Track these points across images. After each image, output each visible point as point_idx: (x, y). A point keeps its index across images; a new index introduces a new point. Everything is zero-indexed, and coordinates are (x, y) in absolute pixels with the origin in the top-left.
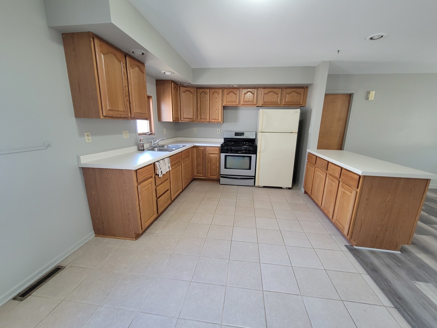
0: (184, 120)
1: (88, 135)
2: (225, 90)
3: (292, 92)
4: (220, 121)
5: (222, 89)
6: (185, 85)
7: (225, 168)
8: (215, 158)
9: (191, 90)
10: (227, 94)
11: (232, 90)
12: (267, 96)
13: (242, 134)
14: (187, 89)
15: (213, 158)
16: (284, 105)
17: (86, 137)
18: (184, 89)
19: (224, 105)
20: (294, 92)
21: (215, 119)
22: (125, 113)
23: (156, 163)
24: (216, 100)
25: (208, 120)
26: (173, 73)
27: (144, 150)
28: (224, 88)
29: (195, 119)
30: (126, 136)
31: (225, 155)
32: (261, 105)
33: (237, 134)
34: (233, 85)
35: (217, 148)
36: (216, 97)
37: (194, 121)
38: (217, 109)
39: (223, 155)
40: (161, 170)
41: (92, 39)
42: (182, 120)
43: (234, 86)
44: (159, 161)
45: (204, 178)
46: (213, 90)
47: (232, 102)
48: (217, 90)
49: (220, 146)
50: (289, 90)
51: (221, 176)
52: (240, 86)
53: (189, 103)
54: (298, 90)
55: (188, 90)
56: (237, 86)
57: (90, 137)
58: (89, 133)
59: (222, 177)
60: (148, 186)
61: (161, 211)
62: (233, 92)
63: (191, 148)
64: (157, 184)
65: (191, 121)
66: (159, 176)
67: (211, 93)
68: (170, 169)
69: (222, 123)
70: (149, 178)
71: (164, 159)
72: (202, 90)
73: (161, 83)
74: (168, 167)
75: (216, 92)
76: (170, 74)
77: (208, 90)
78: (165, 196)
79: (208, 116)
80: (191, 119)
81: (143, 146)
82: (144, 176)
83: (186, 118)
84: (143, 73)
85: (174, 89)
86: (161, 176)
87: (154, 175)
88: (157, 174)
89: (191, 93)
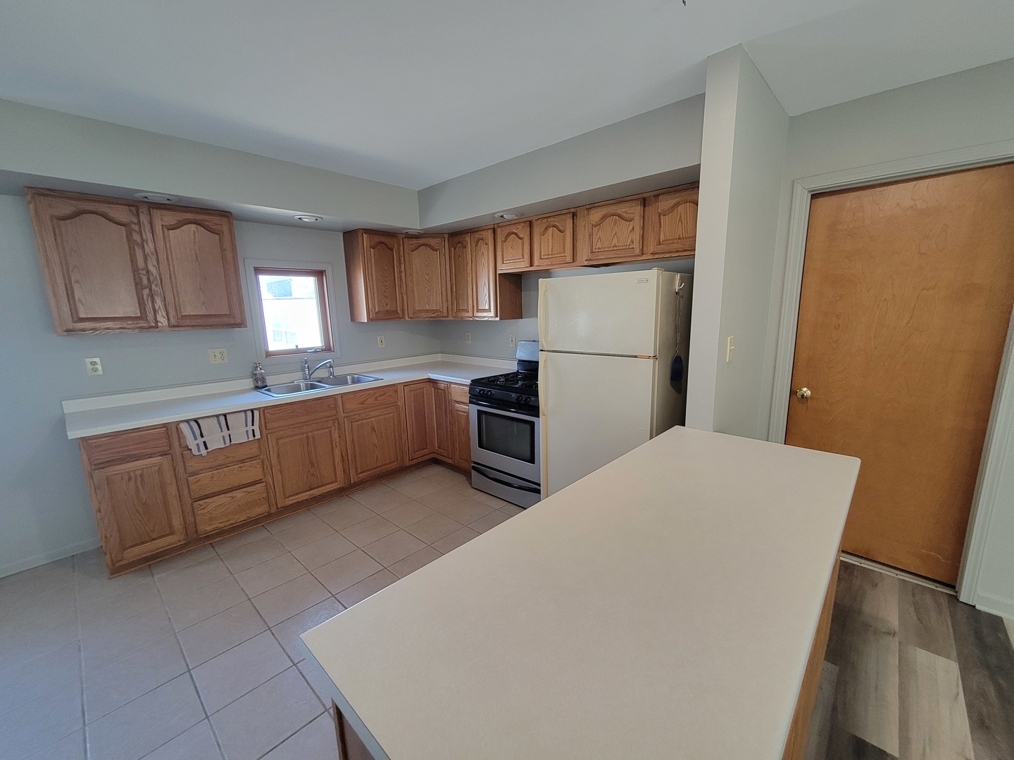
0: (416, 315)
1: (93, 363)
2: (499, 231)
3: (677, 205)
4: (492, 314)
5: (493, 229)
6: (411, 232)
7: (481, 446)
8: (465, 414)
9: (433, 242)
10: (503, 241)
11: (513, 228)
12: (598, 231)
14: (421, 241)
15: (462, 414)
16: (657, 256)
17: (90, 368)
18: (415, 241)
19: (500, 272)
20: (683, 202)
21: (484, 310)
22: (140, 321)
23: (181, 425)
24: (483, 260)
25: (471, 314)
28: (496, 225)
29: (445, 311)
30: (217, 359)
31: (478, 411)
34: (501, 214)
35: (465, 389)
36: (483, 253)
37: (443, 317)
38: (485, 284)
39: (474, 409)
40: (204, 440)
42: (411, 315)
43: (508, 217)
46: (477, 236)
47: (515, 261)
48: (484, 233)
49: (468, 382)
51: (473, 465)
52: (522, 215)
53: (428, 274)
55: (424, 245)
56: (515, 216)
57: (99, 366)
58: (97, 359)
59: (473, 468)
60: (139, 473)
61: (209, 528)
62: (516, 234)
63: (406, 384)
64: (190, 470)
65: (438, 316)
66: (195, 452)
67: (474, 245)
68: (258, 436)
69: (498, 319)
70: (150, 456)
71: (225, 415)
72: (457, 237)
73: (350, 236)
74: (240, 433)
75: (482, 239)
76: (313, 220)
77: (468, 238)
78: (233, 497)
79: (470, 302)
80: (437, 311)
81: (263, 379)
82: (119, 452)
83: (420, 311)
84: (217, 231)
85: (371, 247)
86: (204, 452)
87: (178, 449)
88: (186, 448)
89: (432, 250)
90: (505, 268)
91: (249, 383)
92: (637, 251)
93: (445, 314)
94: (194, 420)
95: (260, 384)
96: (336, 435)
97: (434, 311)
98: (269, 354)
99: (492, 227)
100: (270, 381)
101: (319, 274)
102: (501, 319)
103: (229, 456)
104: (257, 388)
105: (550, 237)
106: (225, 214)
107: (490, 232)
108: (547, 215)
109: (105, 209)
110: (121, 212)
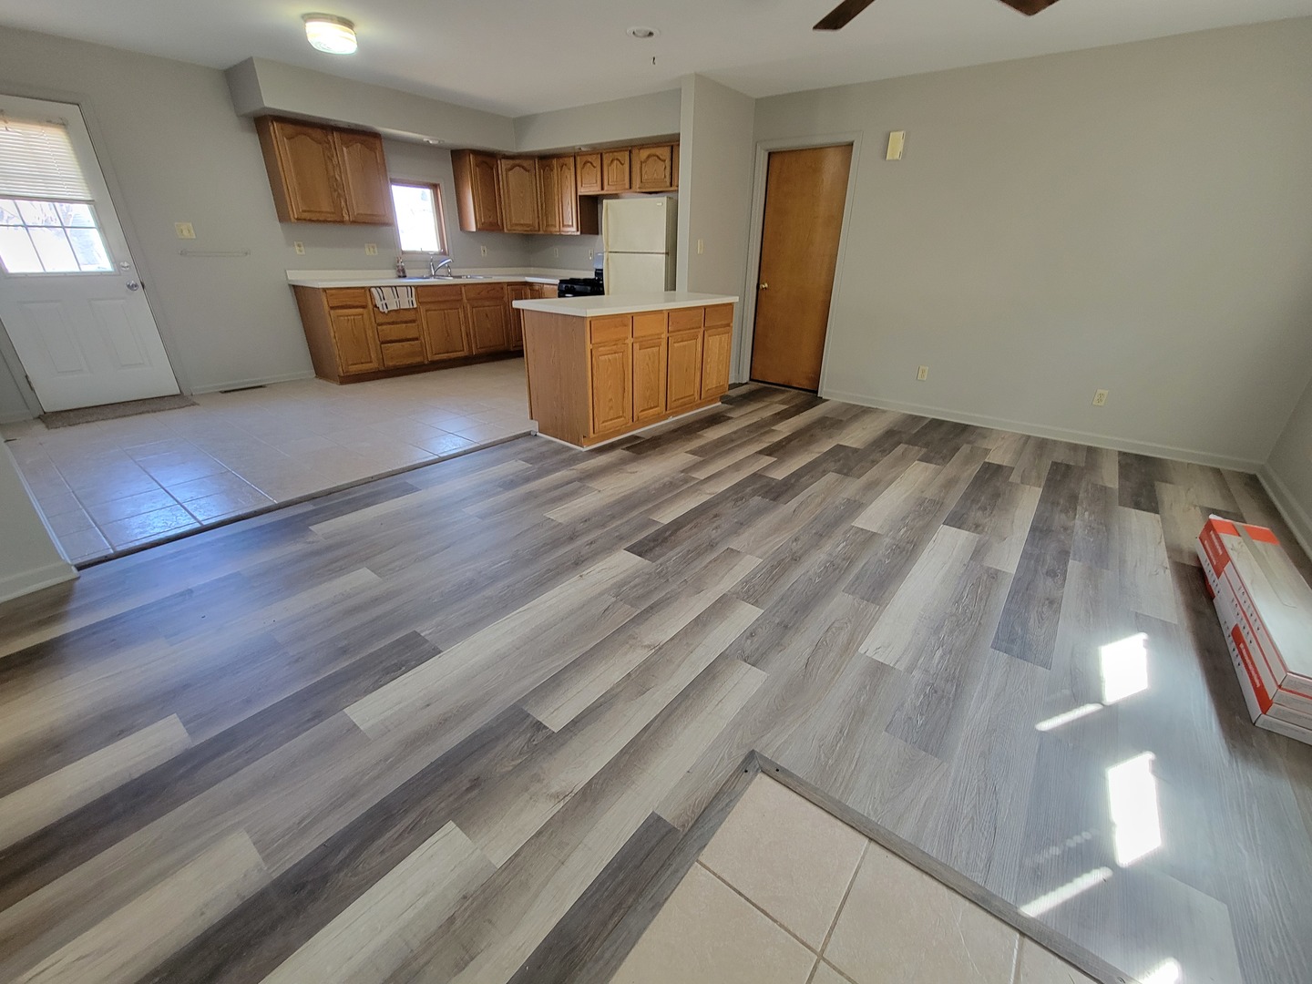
0: (513, 228)
1: (299, 246)
2: (578, 159)
4: (575, 229)
6: (509, 154)
9: (526, 163)
10: (581, 168)
11: (586, 158)
12: (645, 166)
14: (517, 162)
17: (297, 248)
18: (511, 162)
19: (580, 194)
21: (568, 226)
22: (335, 216)
23: (372, 289)
24: (567, 182)
25: (558, 229)
27: (405, 277)
28: (577, 154)
29: (537, 225)
30: (369, 252)
32: (638, 190)
34: (580, 147)
35: (555, 287)
36: (567, 176)
37: (535, 231)
38: (569, 205)
40: (385, 302)
41: (270, 124)
42: (510, 227)
46: (562, 161)
48: (567, 160)
49: (557, 282)
53: (522, 191)
55: (518, 166)
57: (302, 248)
58: (301, 243)
60: (353, 317)
61: (391, 364)
62: (591, 163)
63: (509, 284)
64: (379, 321)
65: (531, 230)
66: (382, 310)
67: (559, 168)
68: (416, 306)
69: (579, 233)
70: (357, 307)
71: (395, 287)
72: (545, 160)
73: (458, 155)
74: (407, 301)
75: (566, 164)
76: (436, 142)
77: (555, 161)
78: (404, 346)
79: (557, 218)
80: (530, 226)
81: (404, 272)
82: (341, 301)
83: (517, 225)
84: (372, 149)
85: (477, 165)
86: (386, 311)
87: (370, 306)
88: (376, 306)
89: (526, 170)
90: (583, 191)
91: (393, 273)
92: (668, 184)
93: (537, 229)
94: (380, 287)
95: (401, 274)
96: (462, 315)
97: (528, 225)
98: (403, 252)
99: (573, 155)
100: (408, 272)
101: (434, 187)
103: (398, 316)
104: (400, 277)
105: (615, 168)
106: (376, 135)
107: (572, 159)
108: (612, 150)
109: (310, 131)
110: (318, 134)
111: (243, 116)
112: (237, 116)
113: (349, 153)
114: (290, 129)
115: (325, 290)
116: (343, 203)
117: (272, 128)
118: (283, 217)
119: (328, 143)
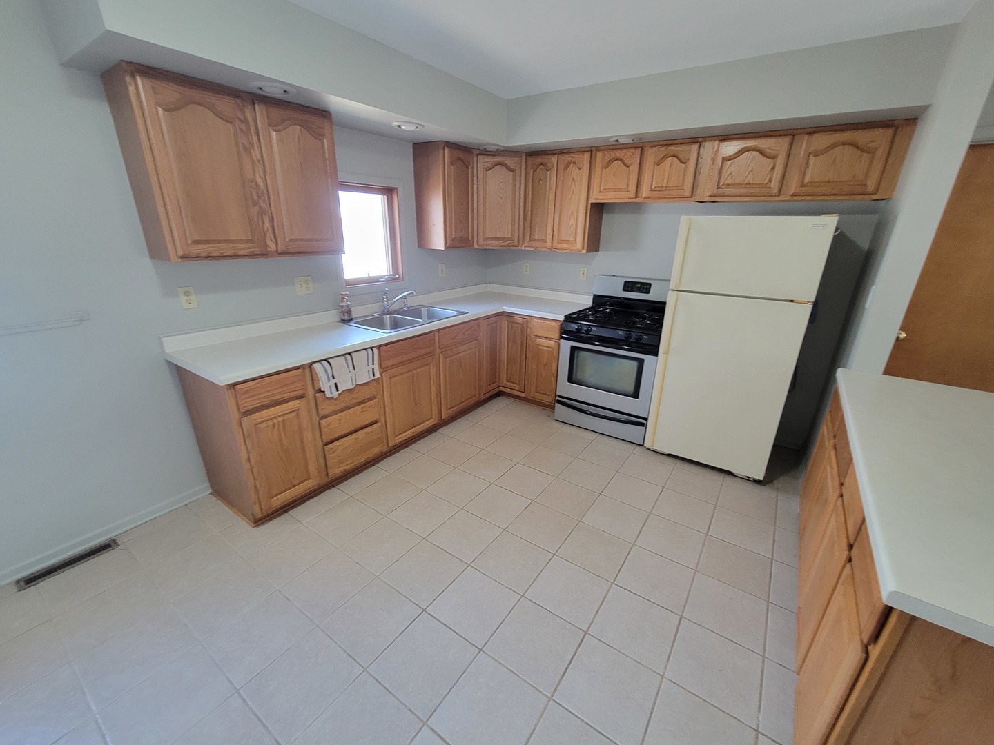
0: (485, 243)
1: (187, 294)
2: (599, 155)
3: (834, 146)
4: (579, 246)
5: (591, 151)
6: (490, 148)
7: (570, 380)
8: (550, 349)
9: (509, 161)
10: (602, 167)
11: (618, 154)
12: (731, 165)
13: (646, 287)
14: (498, 159)
15: (545, 349)
16: (795, 198)
17: (183, 299)
18: (490, 159)
19: (594, 201)
20: (844, 144)
21: (567, 242)
22: (251, 245)
23: (315, 365)
24: (573, 185)
25: (549, 244)
26: (420, 127)
27: (351, 320)
28: (598, 148)
29: (516, 239)
30: (301, 289)
31: (572, 347)
32: (707, 199)
33: (629, 286)
34: (616, 139)
35: (554, 324)
36: (573, 179)
37: (514, 246)
38: (572, 213)
39: (566, 346)
40: (335, 381)
41: (128, 79)
42: (481, 242)
43: (621, 141)
44: (330, 360)
45: (522, 395)
46: (567, 158)
47: (616, 190)
48: (577, 157)
49: (562, 318)
50: (821, 141)
51: (557, 398)
52: (641, 139)
53: (501, 198)
54: (861, 137)
55: (500, 164)
56: (630, 141)
57: (193, 297)
58: (190, 289)
59: (559, 402)
60: (281, 419)
61: (338, 471)
62: (622, 160)
63: (486, 318)
64: (322, 413)
65: (508, 245)
66: (328, 395)
67: (561, 167)
68: (378, 375)
69: (584, 252)
70: (288, 401)
71: (350, 354)
72: (537, 156)
73: (422, 150)
74: (366, 371)
75: (574, 163)
76: (412, 128)
77: (554, 159)
78: (356, 439)
79: (549, 231)
80: (507, 239)
81: (349, 312)
82: (264, 398)
83: (491, 239)
84: (319, 136)
85: (452, 163)
86: (335, 394)
87: (311, 392)
88: (320, 391)
89: (509, 169)
90: (600, 197)
91: (332, 316)
92: (775, 191)
93: (516, 243)
94: (326, 360)
95: (346, 317)
96: (433, 372)
97: (503, 239)
98: (348, 283)
99: (589, 149)
100: (355, 313)
101: (389, 192)
102: (587, 252)
103: (356, 397)
104: (344, 321)
105: (667, 168)
106: (323, 114)
107: (587, 155)
108: (665, 143)
109: (209, 98)
110: (226, 105)
111: (74, 65)
112: (61, 65)
113: (280, 141)
114: (171, 93)
115: (233, 385)
116: (267, 225)
117: (131, 88)
118: (156, 250)
119: (246, 121)
